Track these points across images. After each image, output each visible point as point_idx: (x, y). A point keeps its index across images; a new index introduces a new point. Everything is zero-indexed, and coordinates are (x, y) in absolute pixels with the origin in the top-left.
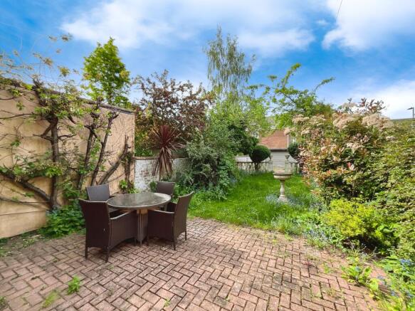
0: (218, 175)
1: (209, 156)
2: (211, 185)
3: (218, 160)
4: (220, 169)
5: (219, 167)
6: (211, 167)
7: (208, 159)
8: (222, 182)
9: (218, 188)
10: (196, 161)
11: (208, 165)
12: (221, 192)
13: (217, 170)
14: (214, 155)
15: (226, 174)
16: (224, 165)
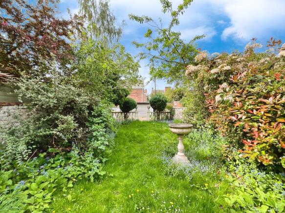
0: (90, 132)
1: (73, 101)
2: (75, 153)
3: (90, 108)
4: (93, 123)
5: (90, 119)
6: (76, 119)
7: (70, 108)
8: (96, 144)
9: (89, 156)
10: (49, 110)
11: (70, 118)
12: (96, 162)
13: (87, 124)
14: (83, 99)
15: (102, 130)
16: (99, 116)
